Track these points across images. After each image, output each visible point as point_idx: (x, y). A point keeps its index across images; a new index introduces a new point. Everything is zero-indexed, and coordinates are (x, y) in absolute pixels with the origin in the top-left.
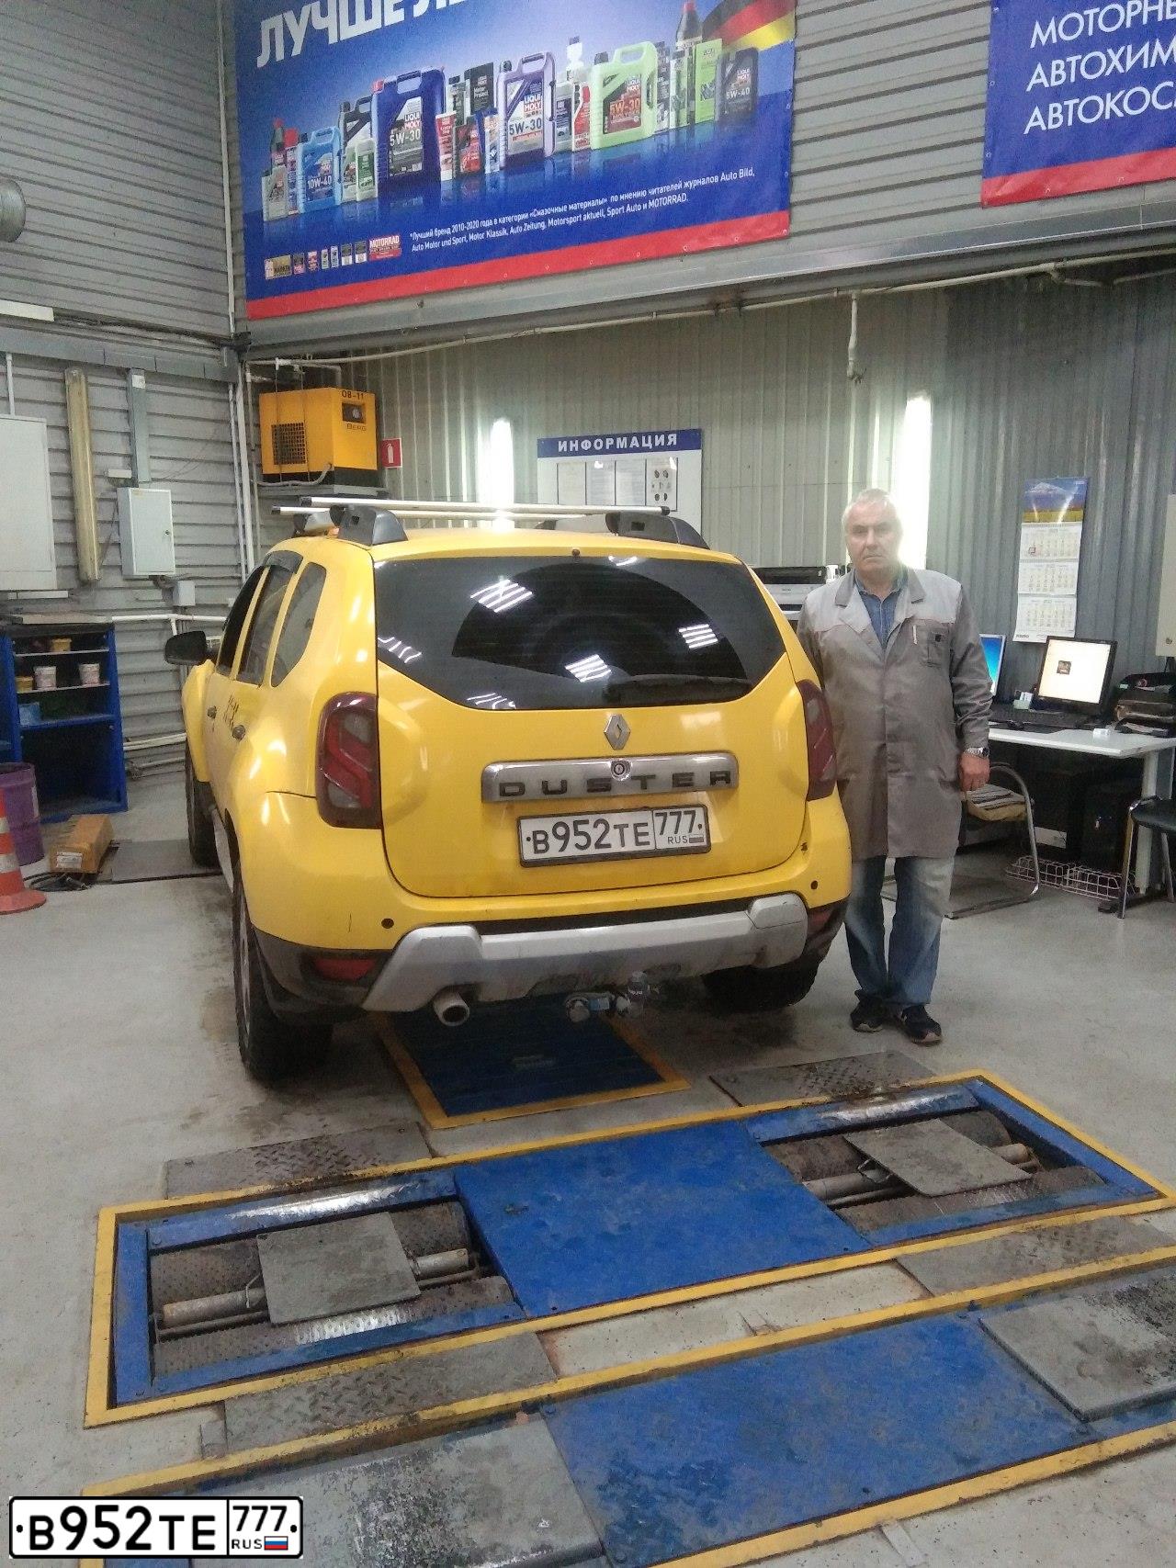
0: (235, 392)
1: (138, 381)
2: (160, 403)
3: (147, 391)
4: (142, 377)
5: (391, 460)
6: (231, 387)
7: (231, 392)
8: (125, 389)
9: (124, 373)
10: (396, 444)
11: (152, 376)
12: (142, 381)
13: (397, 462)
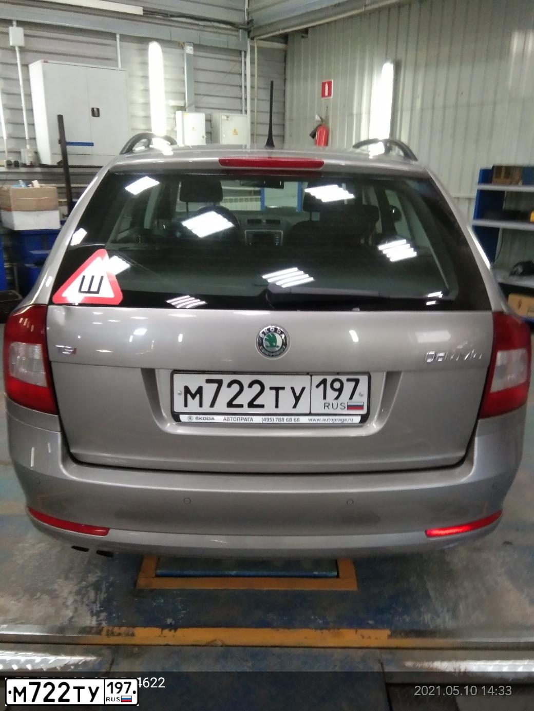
0: (245, 57)
1: (189, 50)
2: (203, 63)
3: (194, 56)
4: (192, 48)
5: (326, 93)
6: (243, 53)
7: (243, 56)
8: (181, 54)
9: (181, 46)
10: (330, 84)
11: (197, 47)
12: (191, 49)
13: (330, 94)
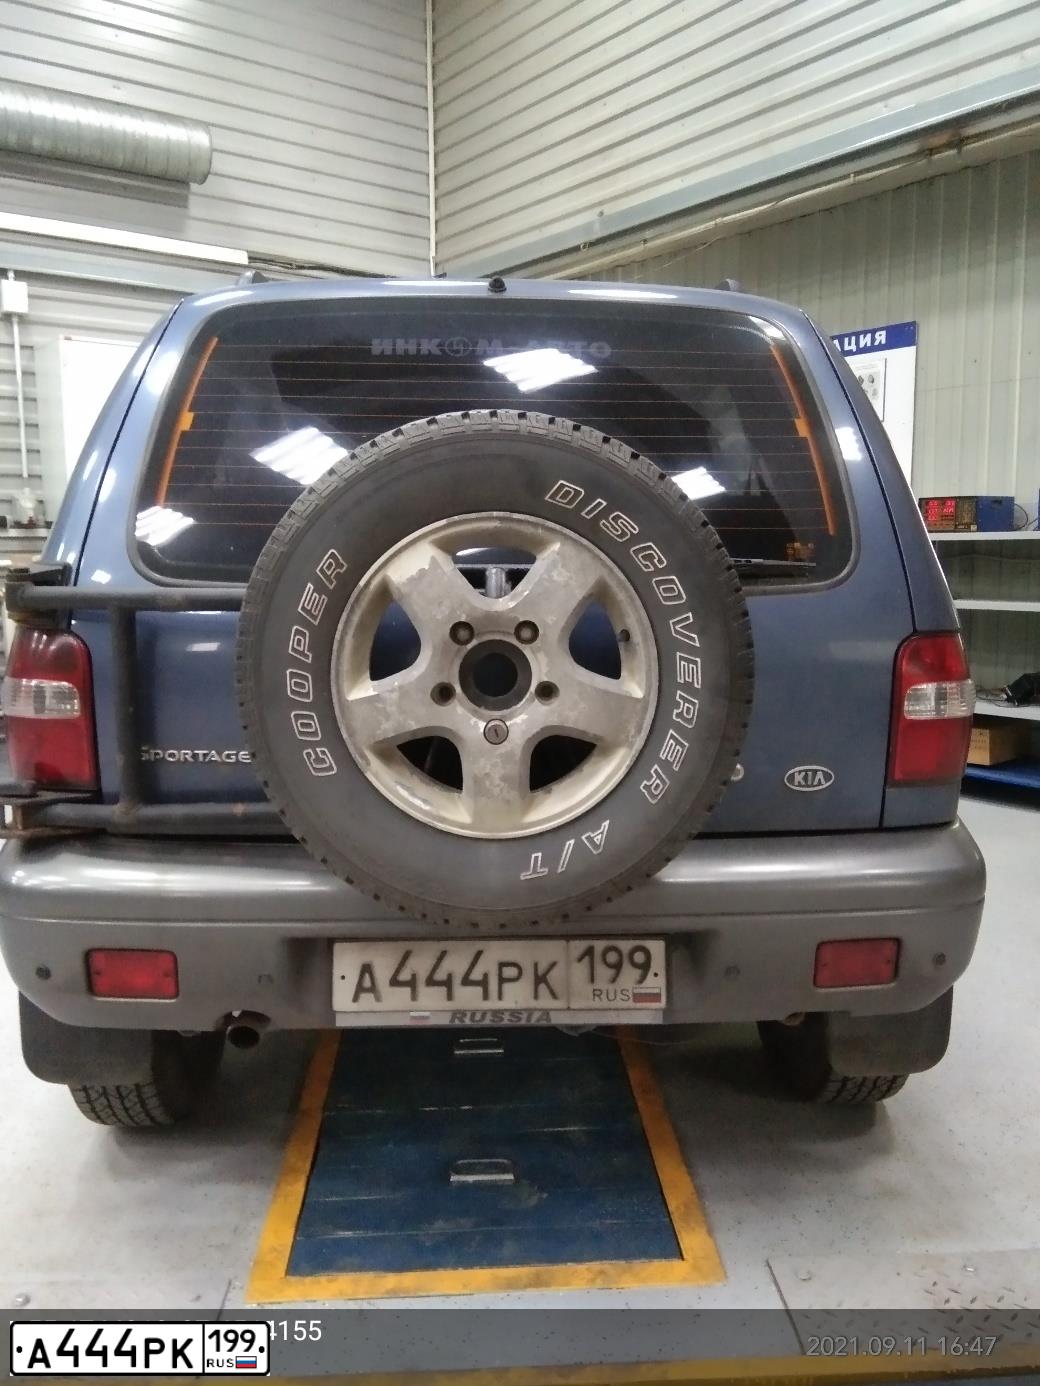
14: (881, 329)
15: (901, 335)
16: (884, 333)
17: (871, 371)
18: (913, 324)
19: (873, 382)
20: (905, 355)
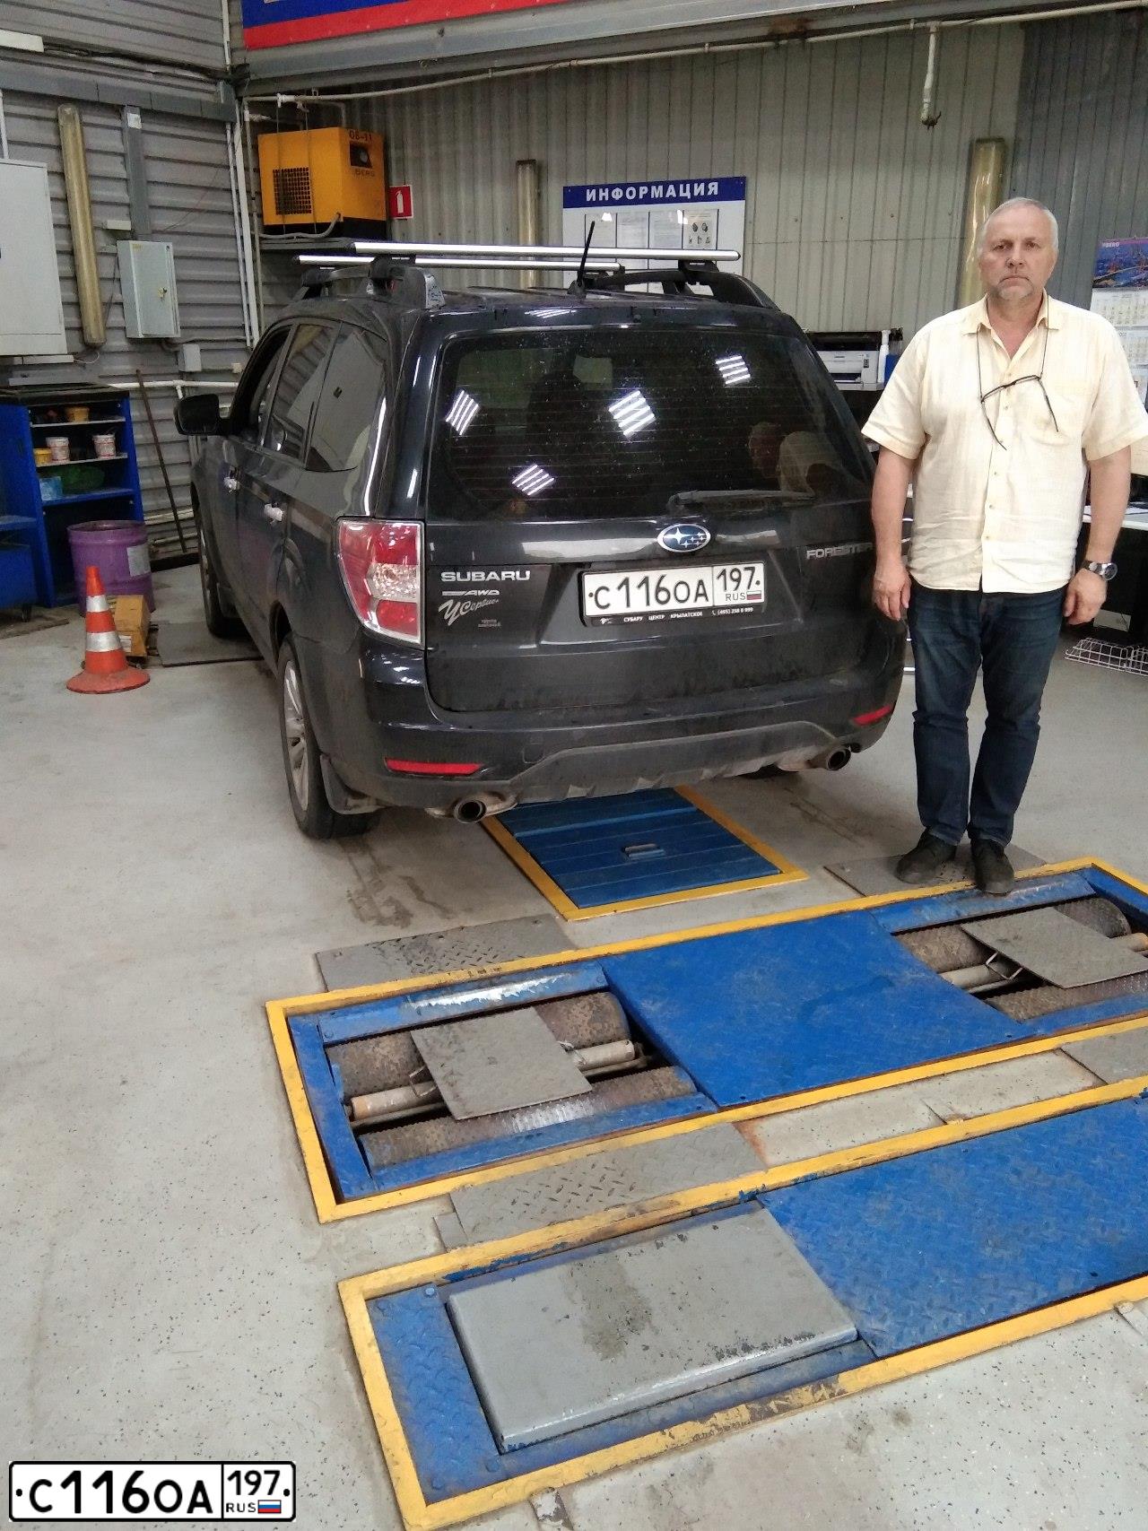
0: (232, 132)
1: (134, 120)
3: (143, 131)
4: (138, 116)
5: (401, 209)
6: (228, 127)
8: (121, 129)
9: (117, 110)
10: (406, 192)
11: (146, 113)
12: (137, 119)
13: (407, 211)
14: (715, 180)
15: (733, 189)
16: (716, 184)
17: (705, 220)
18: (744, 179)
19: (706, 230)
20: (733, 210)
